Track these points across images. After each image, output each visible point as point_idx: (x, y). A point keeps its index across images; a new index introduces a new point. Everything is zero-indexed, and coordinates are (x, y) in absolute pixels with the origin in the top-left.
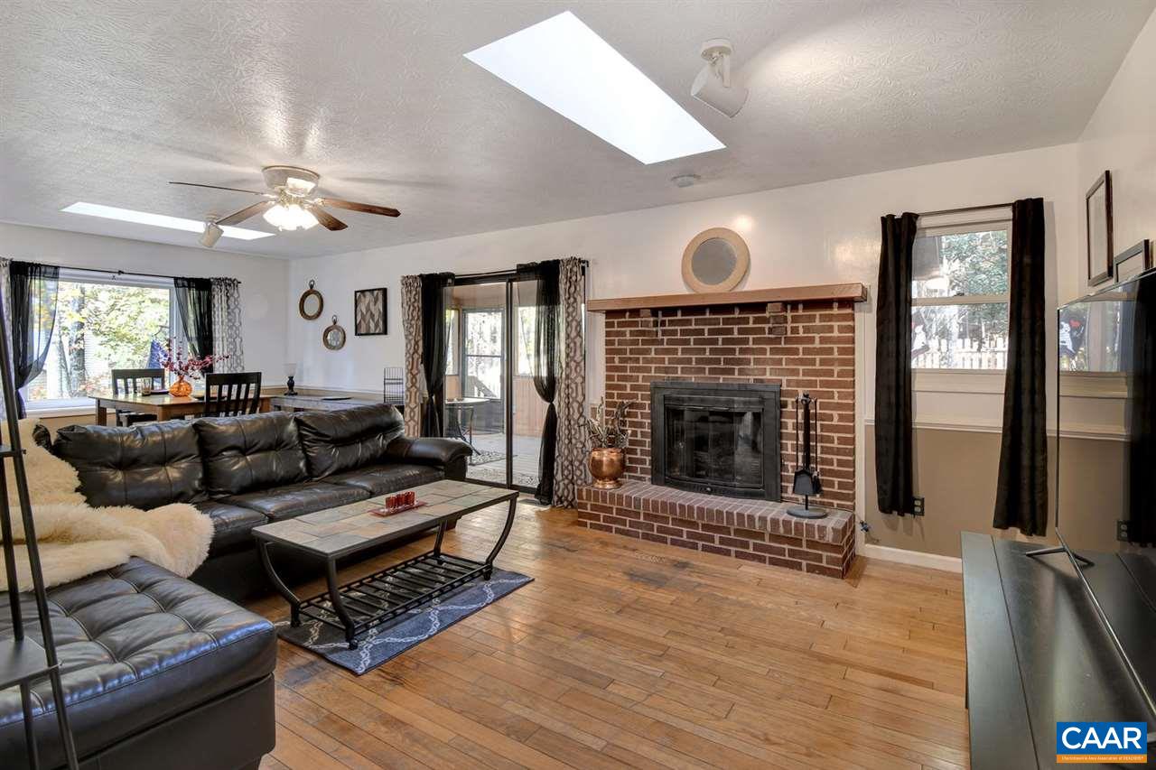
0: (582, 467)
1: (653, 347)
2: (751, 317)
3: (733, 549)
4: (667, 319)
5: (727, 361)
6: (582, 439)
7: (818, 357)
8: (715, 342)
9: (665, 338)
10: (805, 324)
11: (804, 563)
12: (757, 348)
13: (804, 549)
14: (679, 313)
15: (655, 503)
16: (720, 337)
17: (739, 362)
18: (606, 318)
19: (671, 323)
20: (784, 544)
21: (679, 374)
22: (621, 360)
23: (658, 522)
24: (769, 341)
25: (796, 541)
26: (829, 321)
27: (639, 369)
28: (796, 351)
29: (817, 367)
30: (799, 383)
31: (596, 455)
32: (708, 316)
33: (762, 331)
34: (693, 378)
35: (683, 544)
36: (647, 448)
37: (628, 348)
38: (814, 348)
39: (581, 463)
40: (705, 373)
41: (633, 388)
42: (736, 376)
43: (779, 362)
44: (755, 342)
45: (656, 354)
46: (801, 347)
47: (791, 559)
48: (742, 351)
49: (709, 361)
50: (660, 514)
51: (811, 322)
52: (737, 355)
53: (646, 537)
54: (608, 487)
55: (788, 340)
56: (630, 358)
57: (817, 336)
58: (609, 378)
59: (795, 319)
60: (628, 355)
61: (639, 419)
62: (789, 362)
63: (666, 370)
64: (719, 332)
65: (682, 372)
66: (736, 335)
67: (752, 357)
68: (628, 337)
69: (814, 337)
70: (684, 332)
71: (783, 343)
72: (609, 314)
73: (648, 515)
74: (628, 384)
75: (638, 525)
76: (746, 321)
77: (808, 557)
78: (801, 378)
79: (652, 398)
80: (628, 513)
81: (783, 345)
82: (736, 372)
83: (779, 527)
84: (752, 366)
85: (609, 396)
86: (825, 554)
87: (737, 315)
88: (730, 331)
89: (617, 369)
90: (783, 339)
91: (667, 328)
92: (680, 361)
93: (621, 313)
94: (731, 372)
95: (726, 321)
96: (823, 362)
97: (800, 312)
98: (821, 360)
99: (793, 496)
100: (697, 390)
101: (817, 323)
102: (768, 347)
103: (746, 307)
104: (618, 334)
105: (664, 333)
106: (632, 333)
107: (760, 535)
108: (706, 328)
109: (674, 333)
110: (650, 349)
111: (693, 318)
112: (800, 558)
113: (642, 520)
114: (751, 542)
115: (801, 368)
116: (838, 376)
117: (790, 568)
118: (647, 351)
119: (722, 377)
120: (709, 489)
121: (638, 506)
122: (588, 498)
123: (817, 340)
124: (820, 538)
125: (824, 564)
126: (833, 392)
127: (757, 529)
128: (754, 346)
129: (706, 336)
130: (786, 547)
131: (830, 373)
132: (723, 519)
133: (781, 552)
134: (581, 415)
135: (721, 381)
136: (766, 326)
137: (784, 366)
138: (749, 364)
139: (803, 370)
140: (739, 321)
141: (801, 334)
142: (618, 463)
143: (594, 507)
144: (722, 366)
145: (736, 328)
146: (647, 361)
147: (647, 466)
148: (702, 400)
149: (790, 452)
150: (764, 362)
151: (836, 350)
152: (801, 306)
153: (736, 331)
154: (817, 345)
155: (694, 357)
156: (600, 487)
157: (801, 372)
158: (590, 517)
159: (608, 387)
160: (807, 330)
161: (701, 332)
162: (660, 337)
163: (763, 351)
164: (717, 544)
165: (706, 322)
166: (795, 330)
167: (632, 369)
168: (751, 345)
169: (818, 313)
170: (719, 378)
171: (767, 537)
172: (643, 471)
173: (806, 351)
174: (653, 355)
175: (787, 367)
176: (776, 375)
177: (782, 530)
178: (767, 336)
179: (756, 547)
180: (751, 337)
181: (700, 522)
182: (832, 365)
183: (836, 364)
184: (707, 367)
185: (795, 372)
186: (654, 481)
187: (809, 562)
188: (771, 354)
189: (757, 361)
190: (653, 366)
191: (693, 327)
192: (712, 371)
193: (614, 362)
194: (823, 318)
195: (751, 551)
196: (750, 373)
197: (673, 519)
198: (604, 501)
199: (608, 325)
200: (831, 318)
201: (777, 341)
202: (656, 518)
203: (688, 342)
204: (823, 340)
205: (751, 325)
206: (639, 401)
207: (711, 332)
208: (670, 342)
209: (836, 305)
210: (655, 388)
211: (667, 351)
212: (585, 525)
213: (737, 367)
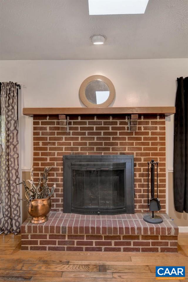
0: (18, 209)
1: (64, 137)
2: (118, 121)
3: (122, 247)
4: (72, 121)
5: (106, 144)
6: (18, 192)
7: (150, 142)
8: (99, 134)
9: (71, 131)
10: (144, 126)
11: (159, 247)
12: (121, 137)
13: (160, 240)
14: (79, 118)
15: (76, 228)
16: (102, 132)
17: (112, 144)
18: (34, 120)
19: (75, 123)
20: (149, 240)
21: (79, 151)
22: (44, 144)
23: (77, 239)
24: (127, 134)
25: (156, 237)
26: (155, 125)
27: (55, 149)
28: (140, 139)
29: (150, 146)
30: (142, 154)
31: (33, 203)
32: (95, 120)
33: (124, 128)
34: (87, 153)
35: (93, 249)
36: (60, 193)
37: (48, 137)
38: (149, 137)
39: (17, 206)
40: (94, 150)
41: (51, 159)
42: (111, 151)
43: (132, 144)
44: (120, 134)
45: (65, 140)
46: (142, 137)
47: (153, 247)
48: (114, 139)
49: (96, 144)
50: (79, 234)
51: (148, 125)
52: (111, 141)
53: (69, 249)
54: (41, 222)
55: (136, 133)
56: (49, 143)
57: (150, 131)
58: (35, 154)
59: (140, 123)
60: (48, 141)
61: (55, 177)
62: (137, 144)
63: (72, 149)
64: (102, 129)
65: (81, 150)
66: (111, 130)
67: (119, 142)
68: (48, 131)
69: (149, 132)
70: (82, 129)
71: (134, 134)
72: (36, 117)
73: (71, 236)
74: (48, 158)
75: (65, 243)
76: (116, 123)
77: (161, 244)
78: (143, 152)
79: (63, 164)
80: (57, 237)
81: (134, 136)
82: (111, 149)
83: (148, 231)
84: (119, 146)
85: (35, 164)
86: (169, 241)
87: (111, 120)
88: (108, 128)
89: (41, 149)
90: (134, 133)
91: (72, 126)
92: (80, 144)
93: (44, 116)
94: (108, 149)
95: (105, 123)
96: (153, 144)
97: (142, 120)
98: (152, 143)
99: (139, 209)
100: (90, 159)
101: (150, 125)
102: (127, 137)
103: (116, 116)
104: (41, 129)
105: (71, 129)
106: (50, 129)
107: (137, 237)
108: (95, 126)
109: (76, 129)
110: (62, 137)
111: (87, 121)
112: (157, 246)
113: (67, 239)
114: (132, 241)
115: (143, 147)
116: (159, 151)
117: (153, 252)
118: (61, 139)
119: (103, 152)
120: (99, 212)
121: (64, 232)
122: (29, 231)
123: (150, 133)
124: (168, 234)
125: (169, 247)
126: (157, 158)
127: (136, 234)
128: (120, 136)
129: (95, 131)
130: (150, 241)
131: (156, 149)
132: (117, 232)
133: (148, 244)
134: (17, 177)
135: (103, 154)
136: (126, 126)
137: (134, 146)
138: (117, 145)
139: (144, 148)
140: (112, 123)
141: (143, 131)
142: (48, 206)
143: (33, 237)
144: (103, 146)
145: (110, 127)
146: (60, 144)
147: (60, 203)
148: (94, 165)
149: (137, 188)
150: (125, 144)
151: (158, 138)
152: (142, 117)
153: (110, 129)
154: (150, 136)
155: (88, 142)
156: (36, 222)
157: (143, 149)
158: (30, 243)
159: (35, 159)
160: (145, 128)
161: (92, 129)
162: (68, 131)
163: (124, 139)
164: (113, 246)
165: (94, 123)
166: (140, 128)
167: (51, 149)
168: (118, 136)
169: (150, 121)
170: (102, 153)
171: (140, 238)
172: (58, 206)
173: (145, 139)
174: (64, 141)
175: (136, 146)
176: (130, 151)
177: (149, 233)
178: (126, 131)
179: (135, 244)
180: (118, 131)
181: (103, 236)
182: (157, 145)
183: (159, 145)
184: (95, 147)
185: (140, 149)
186: (64, 211)
187: (162, 247)
188: (128, 140)
189: (121, 144)
190: (64, 147)
191: (87, 126)
192: (98, 149)
193: (39, 145)
194: (153, 123)
195: (132, 246)
196: (118, 149)
197: (87, 236)
198: (41, 231)
199: (35, 123)
200: (156, 123)
201: (131, 134)
202: (76, 237)
203: (84, 134)
204: (153, 134)
205: (118, 126)
206: (55, 167)
207: (97, 129)
208: (74, 134)
209: (158, 117)
210: (66, 159)
211: (72, 139)
212: (26, 248)
213: (111, 147)
